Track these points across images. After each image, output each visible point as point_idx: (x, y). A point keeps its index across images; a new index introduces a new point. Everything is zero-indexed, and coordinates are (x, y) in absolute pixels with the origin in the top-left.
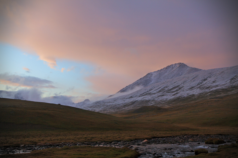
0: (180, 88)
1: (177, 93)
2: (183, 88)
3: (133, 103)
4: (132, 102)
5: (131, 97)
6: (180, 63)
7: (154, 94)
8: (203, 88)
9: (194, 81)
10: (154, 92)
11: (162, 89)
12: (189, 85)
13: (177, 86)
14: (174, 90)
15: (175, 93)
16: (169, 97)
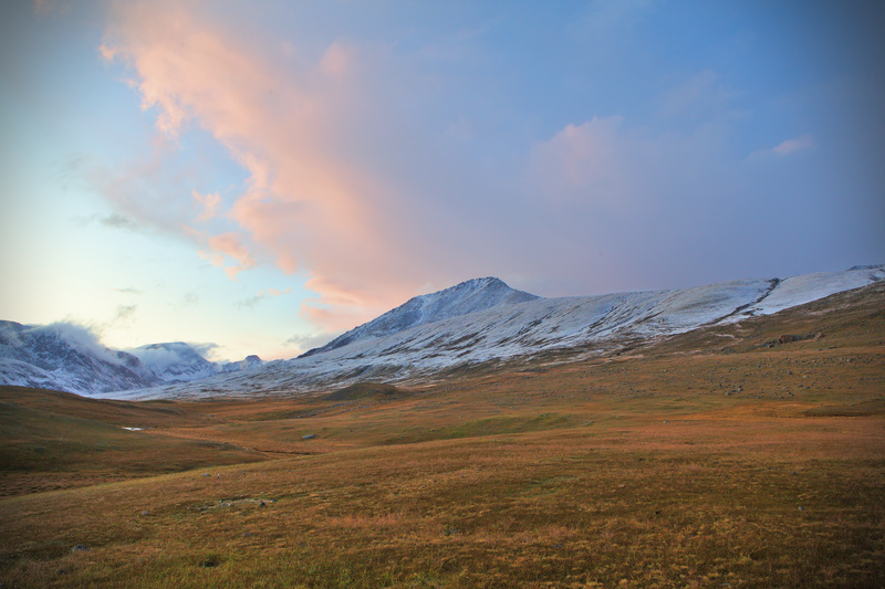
0: (477, 341)
1: (468, 352)
2: (484, 340)
3: (359, 371)
4: (357, 369)
5: (360, 356)
6: (492, 278)
7: (417, 350)
8: (528, 343)
9: (511, 324)
10: (415, 347)
11: (437, 341)
12: (498, 333)
13: (473, 336)
14: (462, 344)
15: (465, 351)
16: (449, 360)
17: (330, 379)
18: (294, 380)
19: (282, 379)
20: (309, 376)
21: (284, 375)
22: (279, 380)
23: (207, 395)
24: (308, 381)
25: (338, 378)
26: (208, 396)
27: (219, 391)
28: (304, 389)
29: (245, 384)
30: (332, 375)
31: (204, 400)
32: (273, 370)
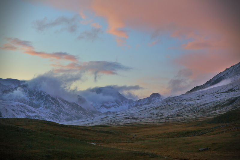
5: (231, 90)
17: (210, 108)
18: (185, 109)
19: (177, 109)
20: (195, 106)
21: (178, 106)
22: (175, 110)
23: (128, 121)
24: (194, 110)
25: (216, 107)
27: (136, 118)
28: (192, 116)
29: (152, 113)
30: (211, 105)
31: (127, 125)
32: (170, 103)
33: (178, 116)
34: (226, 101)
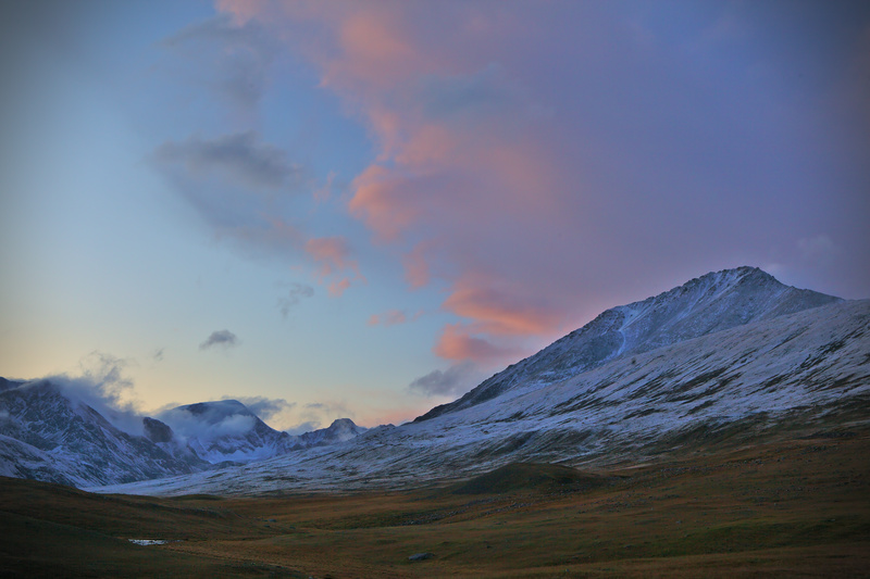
0: (724, 383)
1: (708, 404)
2: (735, 382)
3: (517, 442)
4: (512, 438)
5: (518, 416)
6: (747, 269)
7: (615, 403)
8: (820, 385)
9: (787, 351)
10: (611, 398)
11: (652, 385)
12: (763, 368)
13: (716, 374)
14: (697, 390)
15: (702, 401)
16: (673, 419)
17: (467, 456)
18: (409, 459)
19: (390, 459)
20: (433, 452)
21: (393, 452)
22: (385, 460)
23: (273, 486)
24: (431, 461)
25: (481, 455)
26: (274, 488)
27: (291, 479)
28: (426, 475)
29: (332, 468)
30: (471, 450)
31: (267, 495)
32: (375, 444)
33: (392, 474)
34: (506, 441)
